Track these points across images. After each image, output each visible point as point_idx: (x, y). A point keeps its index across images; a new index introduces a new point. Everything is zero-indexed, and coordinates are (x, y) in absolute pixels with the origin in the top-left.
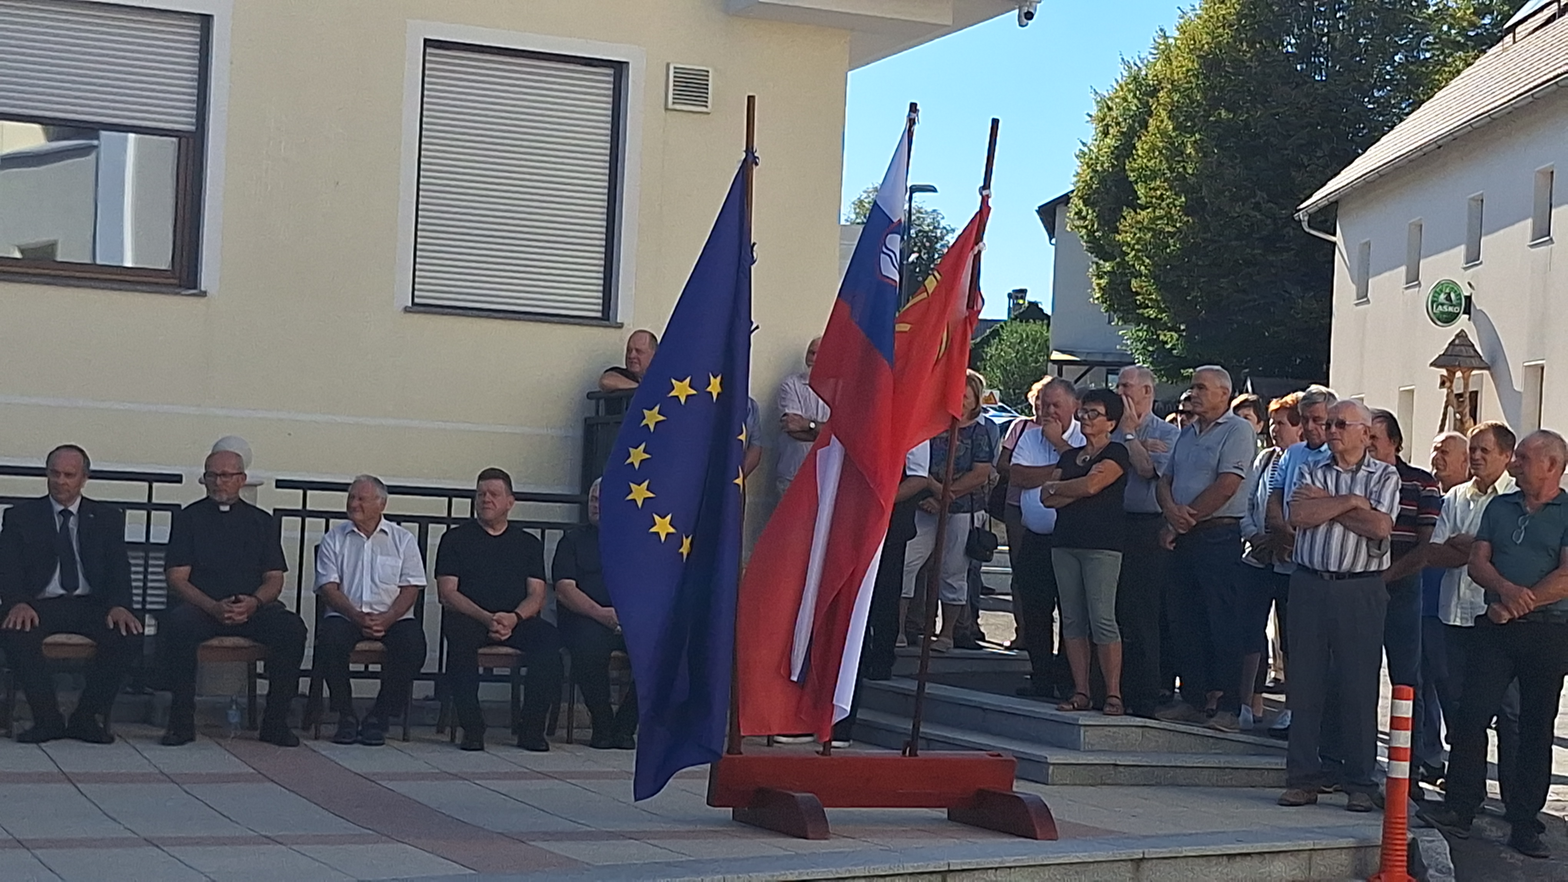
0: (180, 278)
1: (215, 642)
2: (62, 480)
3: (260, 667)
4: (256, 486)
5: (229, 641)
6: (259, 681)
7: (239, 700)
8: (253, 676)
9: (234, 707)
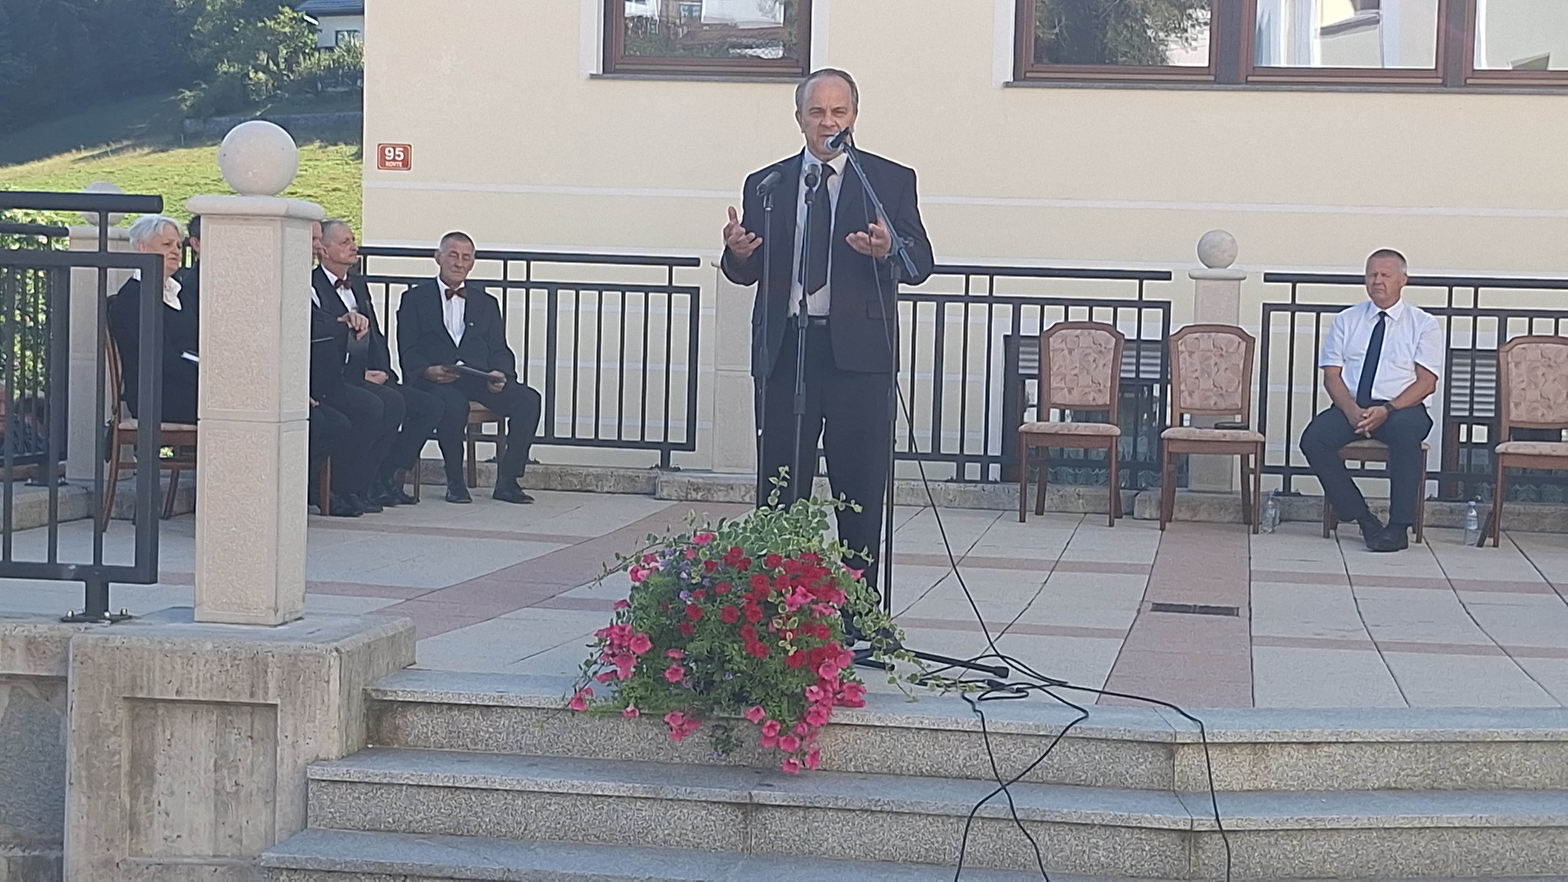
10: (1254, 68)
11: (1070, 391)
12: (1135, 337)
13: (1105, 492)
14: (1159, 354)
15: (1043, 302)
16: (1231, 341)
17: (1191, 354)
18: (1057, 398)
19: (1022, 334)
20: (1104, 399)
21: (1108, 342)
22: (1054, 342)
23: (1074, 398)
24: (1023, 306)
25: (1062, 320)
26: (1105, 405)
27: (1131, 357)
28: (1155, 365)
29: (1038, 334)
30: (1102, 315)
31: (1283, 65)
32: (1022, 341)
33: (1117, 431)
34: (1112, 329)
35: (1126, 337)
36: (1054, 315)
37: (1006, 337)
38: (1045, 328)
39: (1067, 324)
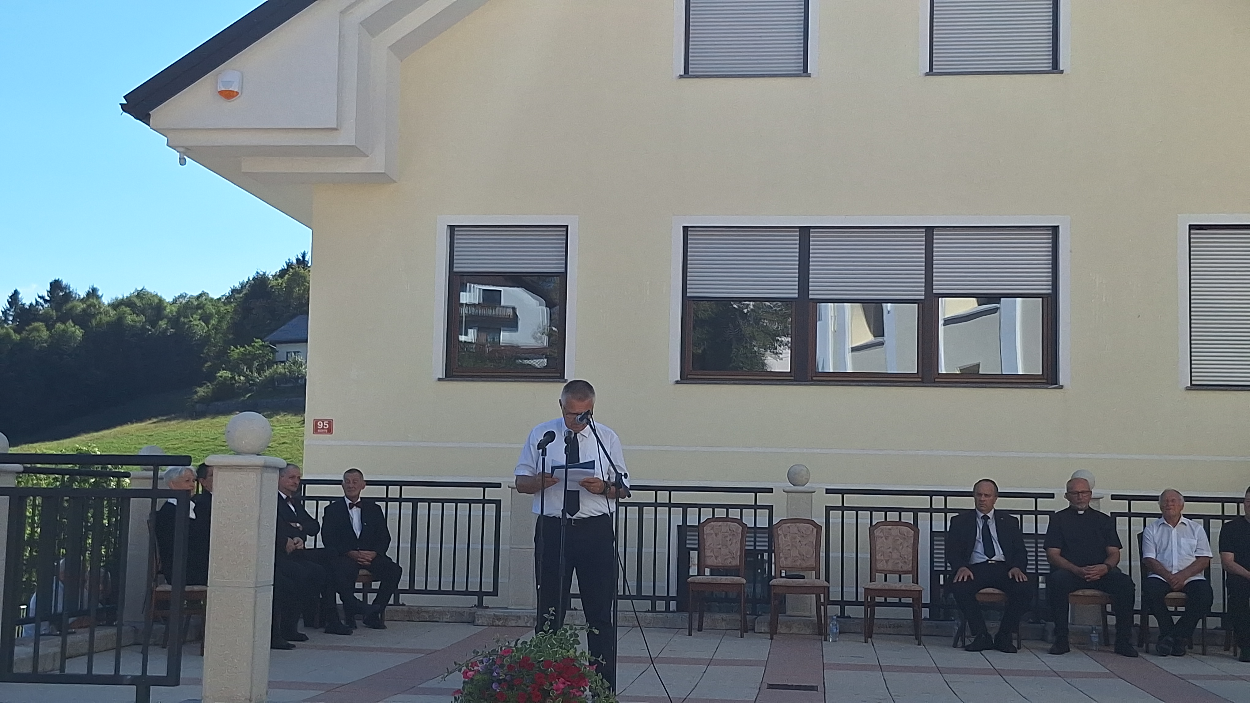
0: (1047, 379)
1: (1080, 593)
2: (983, 498)
3: (1109, 608)
4: (1099, 498)
5: (1089, 592)
6: (1108, 616)
7: (1097, 628)
8: (1105, 613)
9: (1094, 632)
10: (816, 372)
11: (716, 557)
12: (753, 526)
13: (738, 617)
14: (767, 535)
15: (700, 506)
16: (808, 528)
17: (785, 536)
18: (709, 562)
19: (688, 524)
20: (736, 562)
21: (738, 529)
22: (707, 529)
23: (719, 562)
24: (689, 509)
25: (711, 517)
26: (737, 566)
27: (751, 537)
28: (765, 542)
29: (697, 524)
30: (734, 514)
31: (831, 371)
32: (688, 528)
33: (744, 581)
34: (740, 521)
35: (748, 526)
36: (707, 514)
37: (678, 526)
38: (702, 521)
39: (714, 519)
